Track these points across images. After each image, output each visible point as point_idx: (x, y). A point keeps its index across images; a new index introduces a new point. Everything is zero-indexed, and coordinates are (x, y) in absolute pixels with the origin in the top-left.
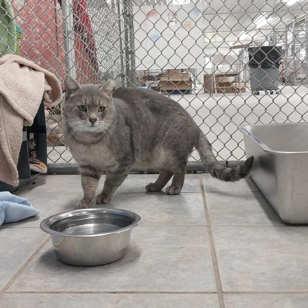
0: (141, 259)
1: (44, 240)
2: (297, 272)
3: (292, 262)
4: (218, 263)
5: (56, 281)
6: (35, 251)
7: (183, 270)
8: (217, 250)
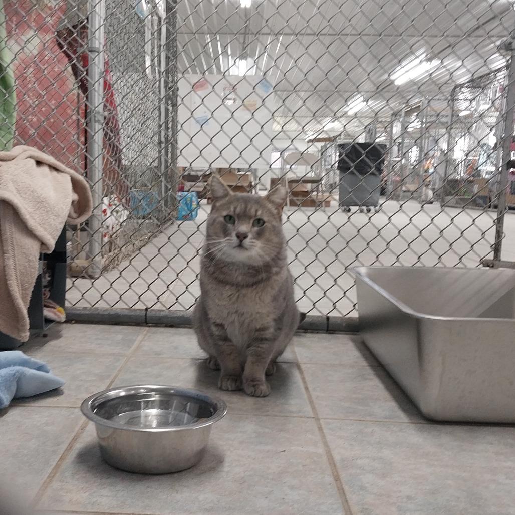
0: (226, 467)
1: (77, 429)
2: (459, 498)
3: (449, 482)
4: (341, 479)
5: (107, 496)
6: (67, 445)
7: (292, 488)
8: (337, 458)
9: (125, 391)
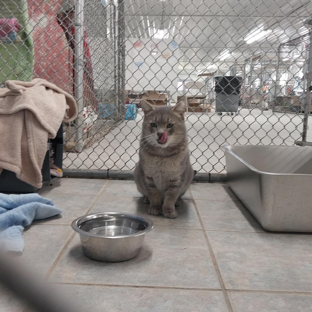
0: (153, 258)
1: (69, 237)
2: (283, 274)
3: (278, 265)
4: (217, 264)
5: (86, 274)
6: (64, 246)
7: (190, 269)
8: (215, 252)
9: (97, 215)
